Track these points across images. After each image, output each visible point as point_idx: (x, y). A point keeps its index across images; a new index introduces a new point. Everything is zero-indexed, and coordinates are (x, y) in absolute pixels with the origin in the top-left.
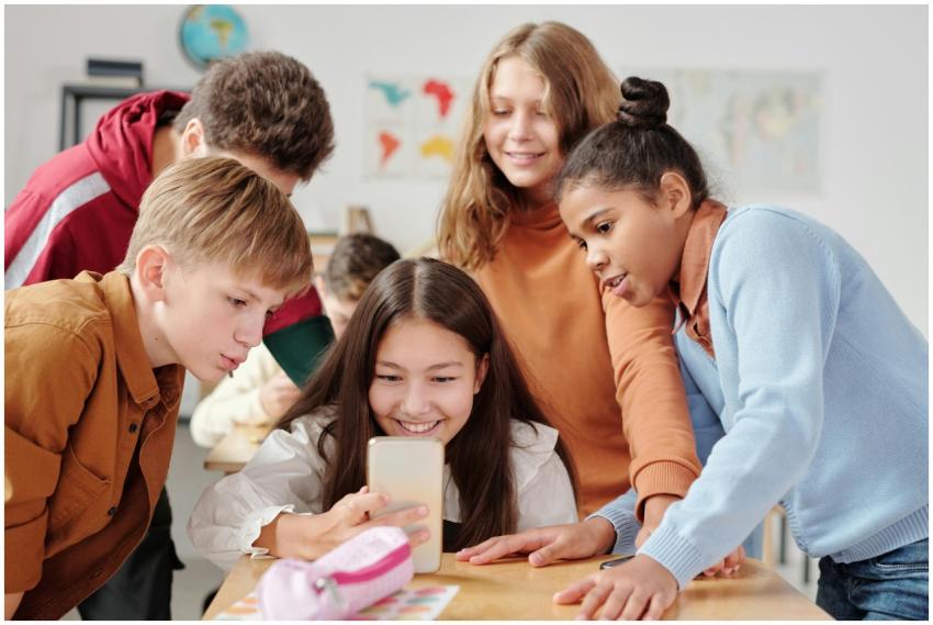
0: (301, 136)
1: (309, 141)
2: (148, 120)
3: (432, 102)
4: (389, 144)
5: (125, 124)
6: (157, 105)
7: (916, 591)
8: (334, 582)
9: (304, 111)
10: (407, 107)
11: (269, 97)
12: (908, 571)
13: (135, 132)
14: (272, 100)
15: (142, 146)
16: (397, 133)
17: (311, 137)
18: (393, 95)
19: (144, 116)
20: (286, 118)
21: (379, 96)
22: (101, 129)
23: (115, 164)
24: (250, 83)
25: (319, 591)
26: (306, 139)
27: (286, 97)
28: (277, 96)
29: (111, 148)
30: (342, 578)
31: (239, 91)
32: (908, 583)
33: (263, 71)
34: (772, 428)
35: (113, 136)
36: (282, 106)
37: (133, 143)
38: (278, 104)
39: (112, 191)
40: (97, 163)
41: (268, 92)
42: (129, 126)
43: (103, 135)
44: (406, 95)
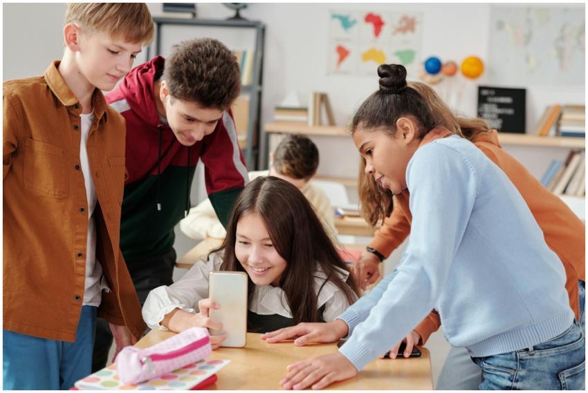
0: (214, 88)
1: (219, 90)
2: (152, 72)
3: (370, 27)
4: (343, 53)
5: (139, 74)
6: (154, 63)
7: (496, 382)
8: (150, 360)
9: (214, 74)
10: (354, 30)
11: (195, 68)
12: (495, 370)
13: (144, 78)
14: (197, 68)
15: (148, 85)
16: (347, 46)
17: (220, 87)
18: (346, 22)
19: (150, 70)
20: (205, 79)
21: (338, 22)
22: (127, 78)
23: (134, 94)
24: (186, 60)
25: (142, 363)
26: (217, 89)
27: (205, 66)
28: (200, 66)
29: (132, 86)
30: (155, 357)
31: (180, 65)
32: (494, 377)
33: (193, 52)
34: (412, 279)
35: (133, 80)
36: (202, 72)
37: (143, 84)
38: (200, 70)
39: (131, 109)
40: (124, 94)
41: (195, 65)
42: (141, 75)
43: (128, 80)
44: (354, 22)
